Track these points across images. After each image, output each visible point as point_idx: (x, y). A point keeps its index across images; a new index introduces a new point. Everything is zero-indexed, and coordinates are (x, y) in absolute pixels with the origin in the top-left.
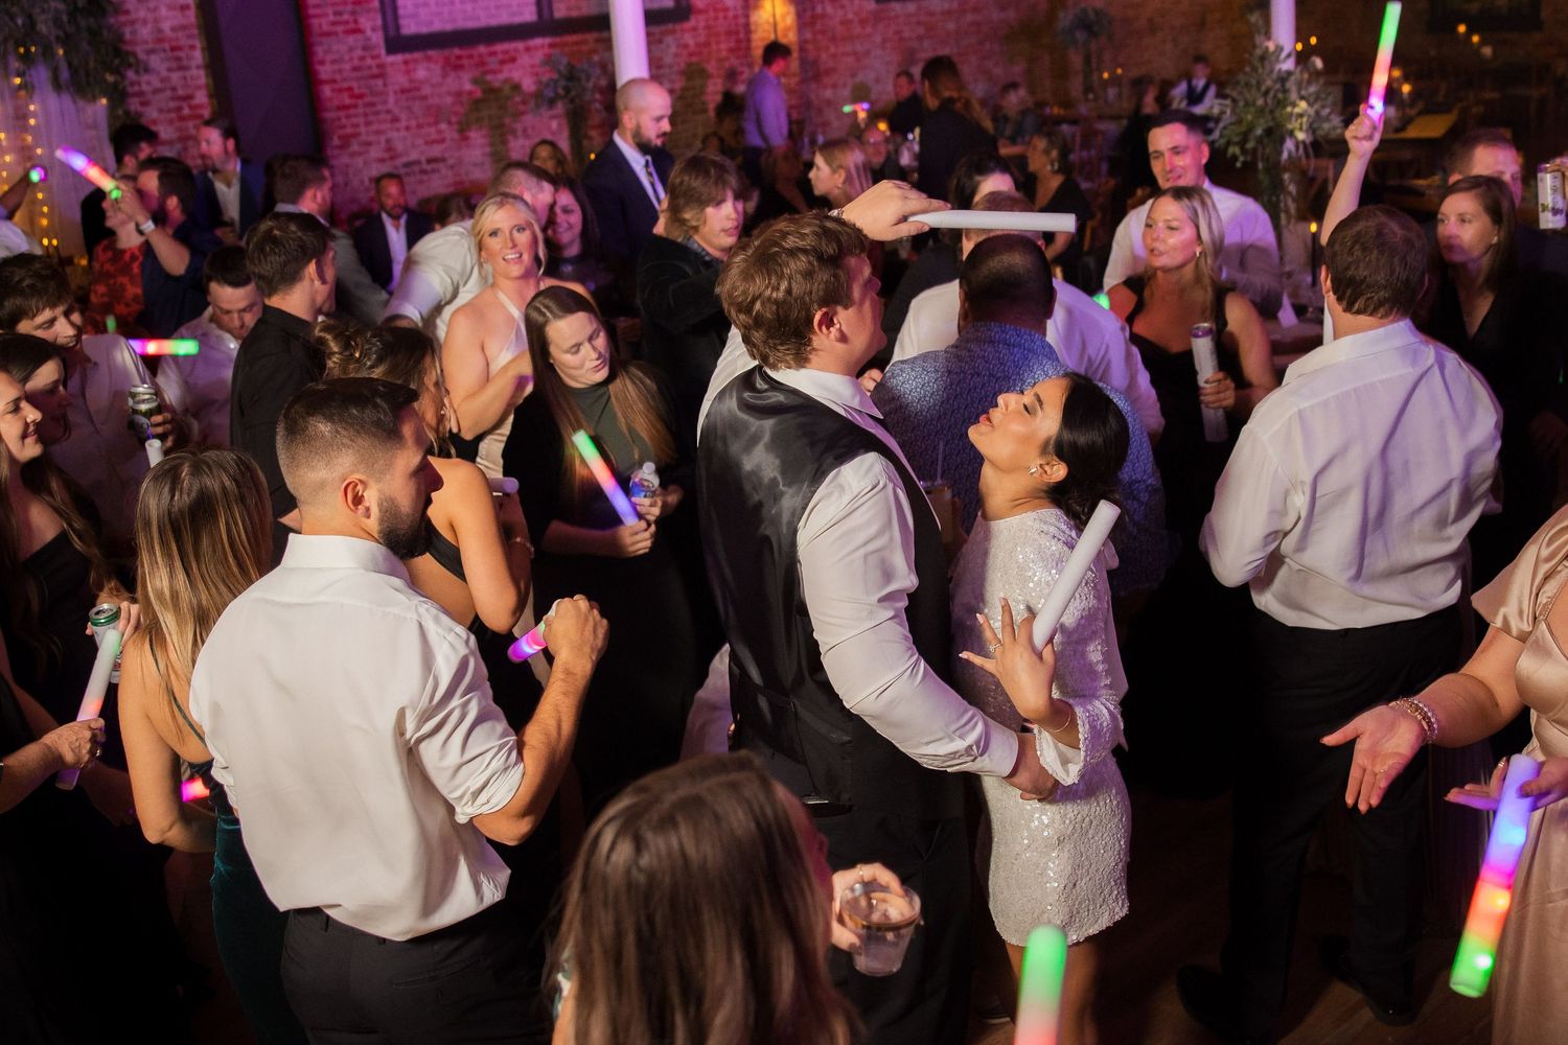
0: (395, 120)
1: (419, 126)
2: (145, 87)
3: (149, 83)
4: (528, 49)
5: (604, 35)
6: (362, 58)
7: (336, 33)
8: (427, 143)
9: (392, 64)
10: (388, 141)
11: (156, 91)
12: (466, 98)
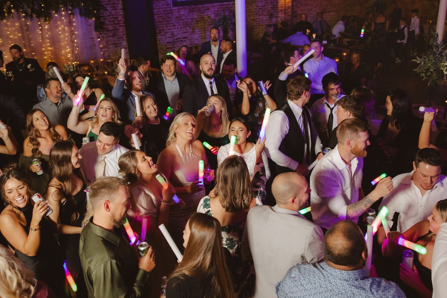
0: (174, 26)
1: (181, 28)
2: (105, 15)
3: (106, 14)
4: (213, 6)
5: (234, 3)
6: (166, 8)
8: (183, 33)
9: (174, 10)
10: (172, 32)
11: (108, 16)
12: (194, 20)
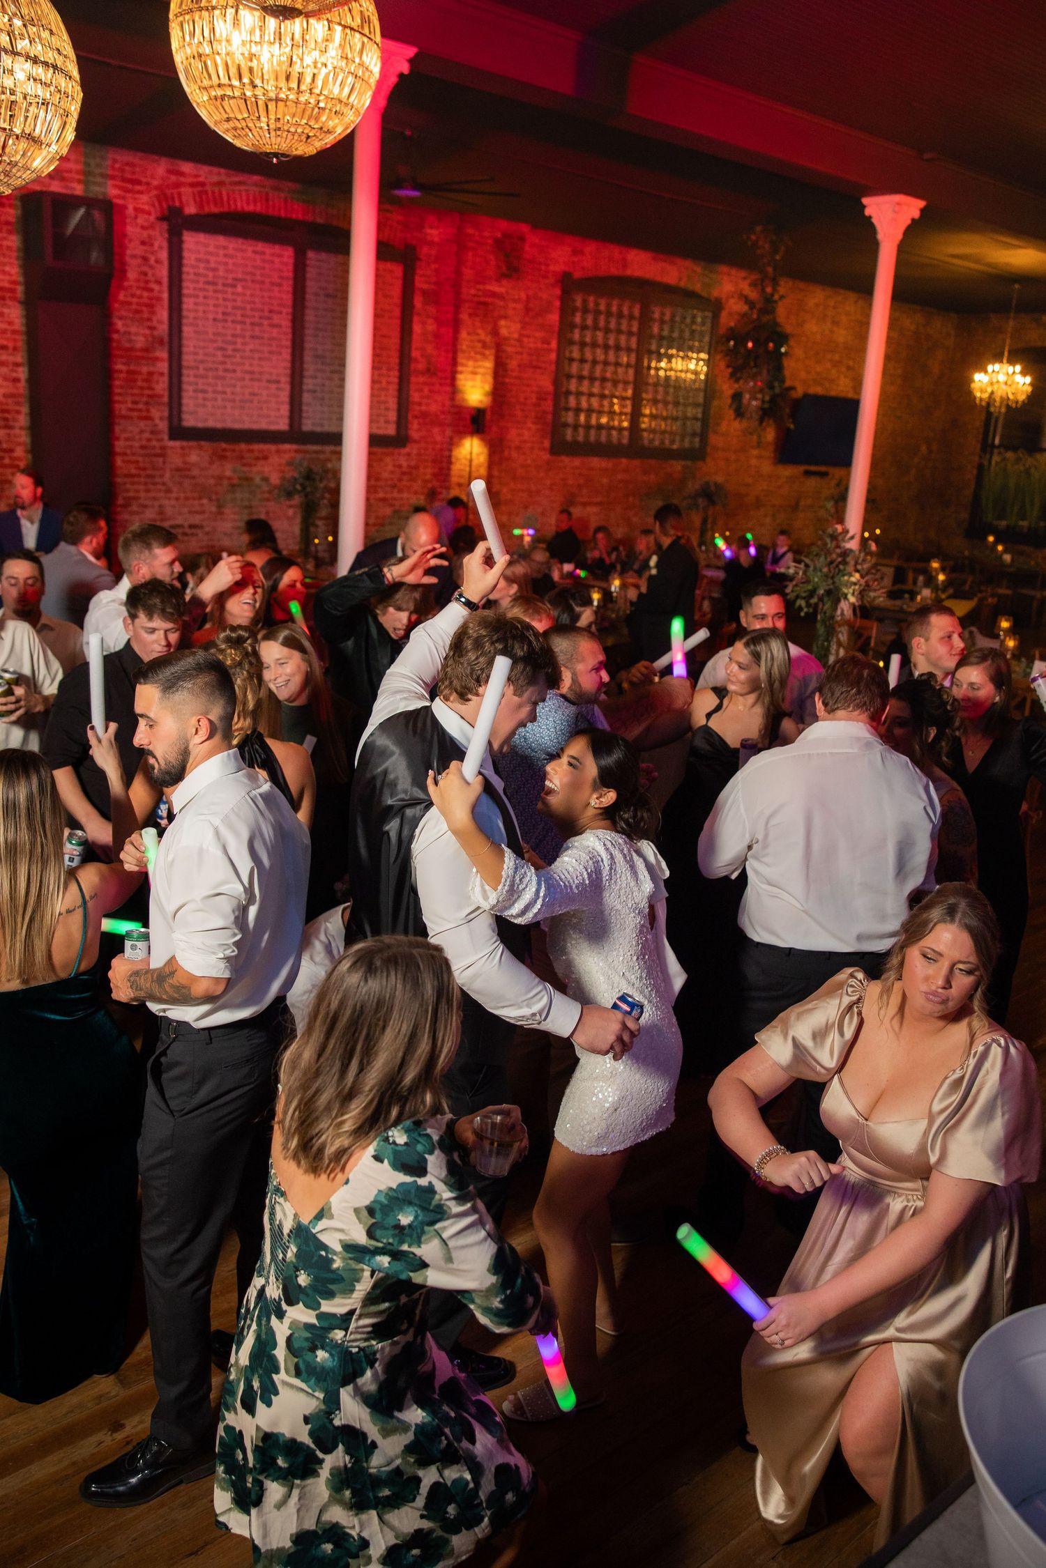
0: (169, 491)
1: (187, 499)
4: (278, 451)
5: (338, 449)
6: (149, 440)
7: (130, 418)
8: (190, 512)
9: (172, 448)
10: (160, 506)
12: (225, 482)
